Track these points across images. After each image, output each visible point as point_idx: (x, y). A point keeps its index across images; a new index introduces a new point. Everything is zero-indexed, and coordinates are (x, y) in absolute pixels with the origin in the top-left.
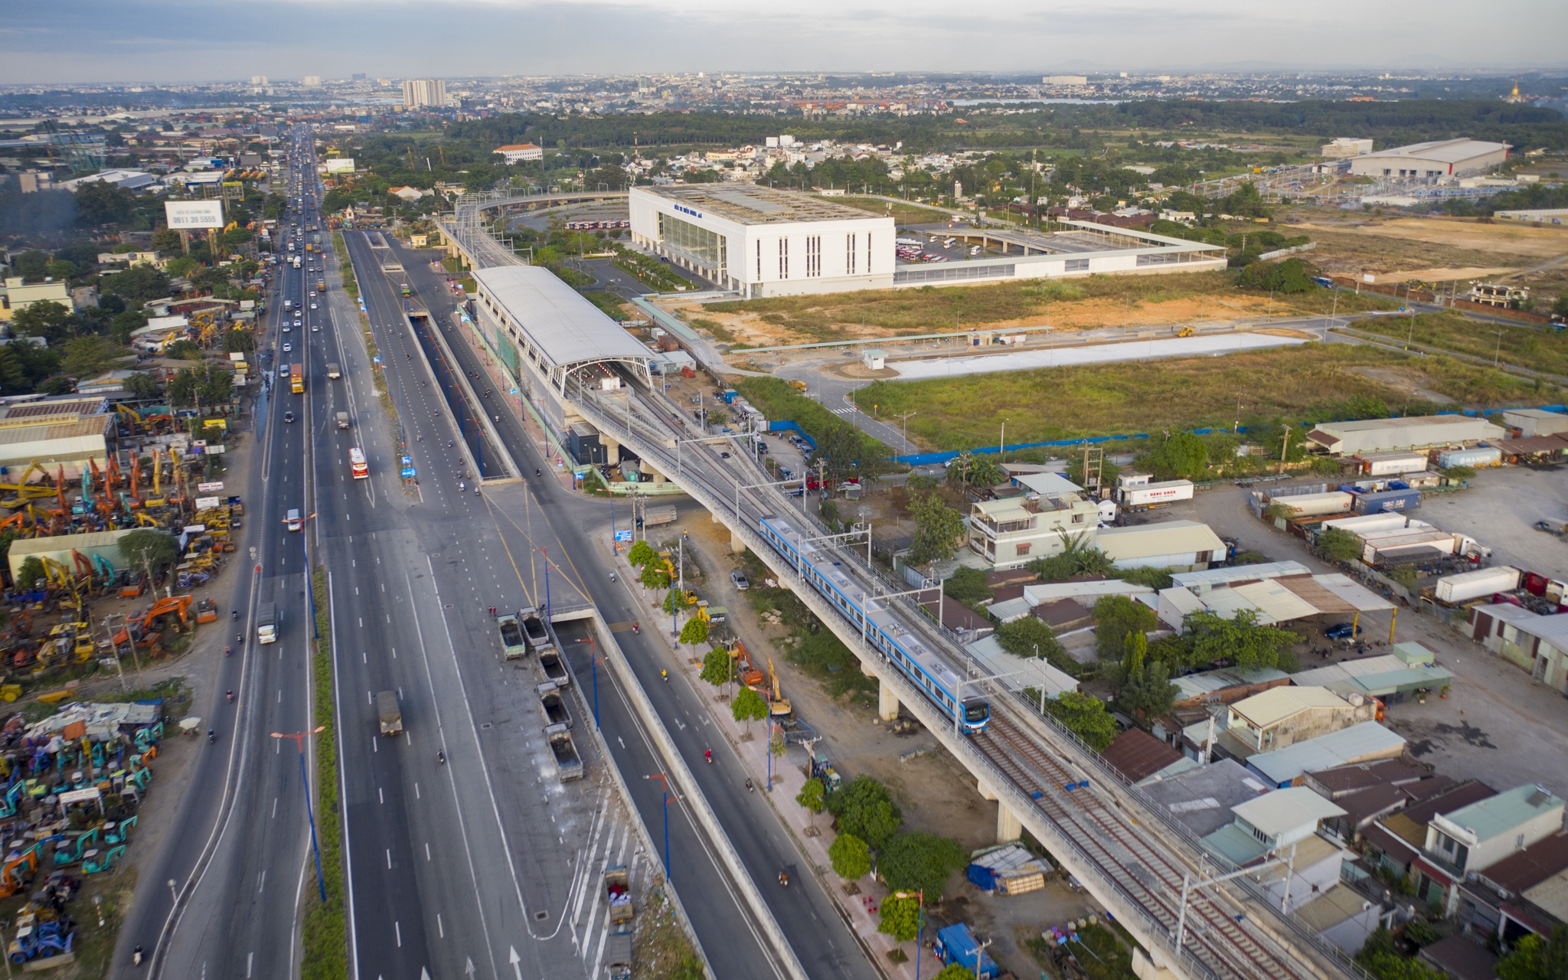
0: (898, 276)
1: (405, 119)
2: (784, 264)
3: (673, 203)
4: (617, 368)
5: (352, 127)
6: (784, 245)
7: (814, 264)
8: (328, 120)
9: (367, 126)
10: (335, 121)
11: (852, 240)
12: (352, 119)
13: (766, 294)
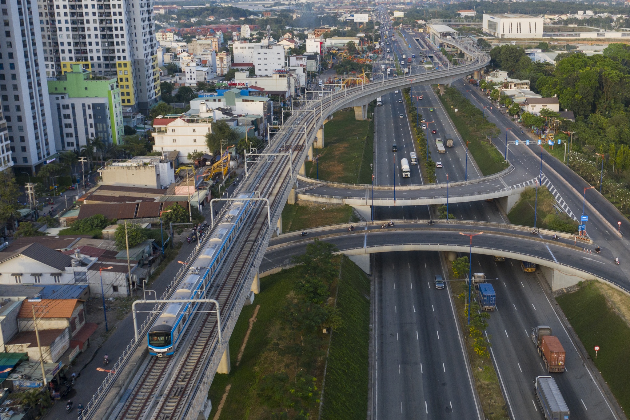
0: (544, 35)
1: (427, 4)
2: (511, 30)
3: (490, 16)
4: (450, 34)
5: (404, 6)
6: (511, 24)
7: (519, 30)
8: (393, 4)
9: (410, 6)
10: (396, 4)
11: (530, 24)
12: (403, 3)
13: (505, 37)
